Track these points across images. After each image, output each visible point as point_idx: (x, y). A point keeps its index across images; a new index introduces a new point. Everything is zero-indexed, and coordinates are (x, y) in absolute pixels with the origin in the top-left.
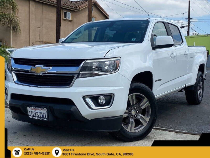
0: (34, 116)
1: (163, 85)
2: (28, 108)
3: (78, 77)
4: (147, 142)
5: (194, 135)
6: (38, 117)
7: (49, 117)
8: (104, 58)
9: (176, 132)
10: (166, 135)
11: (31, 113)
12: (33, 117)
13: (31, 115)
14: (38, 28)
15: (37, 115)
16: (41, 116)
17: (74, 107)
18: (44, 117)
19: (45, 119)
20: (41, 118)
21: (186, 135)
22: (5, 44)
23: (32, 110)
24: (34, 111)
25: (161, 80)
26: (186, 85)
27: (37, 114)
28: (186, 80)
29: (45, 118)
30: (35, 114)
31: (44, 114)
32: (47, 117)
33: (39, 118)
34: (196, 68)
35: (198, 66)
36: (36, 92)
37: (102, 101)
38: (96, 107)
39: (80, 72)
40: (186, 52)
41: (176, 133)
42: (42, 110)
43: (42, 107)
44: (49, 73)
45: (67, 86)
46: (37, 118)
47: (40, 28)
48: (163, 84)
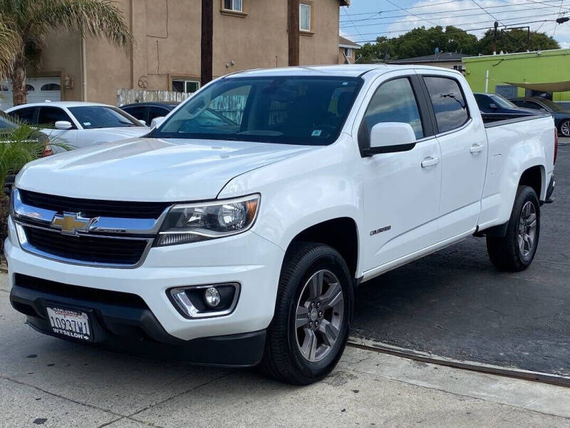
0: (63, 328)
1: (399, 237)
2: (49, 309)
3: (154, 245)
4: (330, 387)
5: (455, 370)
6: (71, 331)
7: (93, 332)
8: (216, 199)
9: (416, 359)
10: (387, 369)
11: (55, 321)
12: (61, 331)
13: (56, 326)
14: (156, 39)
15: (68, 328)
16: (78, 331)
17: (146, 312)
18: (84, 332)
19: (86, 338)
20: (78, 333)
21: (436, 368)
22: (67, 84)
23: (58, 316)
24: (62, 317)
25: (388, 228)
26: (478, 227)
27: (68, 324)
28: (476, 215)
29: (86, 335)
30: (65, 324)
31: (84, 326)
32: (88, 333)
33: (73, 333)
34: (511, 180)
35: (518, 175)
36: (63, 274)
37: (214, 299)
38: (198, 313)
39: (160, 231)
40: (475, 145)
41: (414, 362)
42: (79, 316)
43: (78, 310)
44: (91, 232)
45: (133, 264)
46: (68, 334)
47: (159, 40)
48: (399, 235)
